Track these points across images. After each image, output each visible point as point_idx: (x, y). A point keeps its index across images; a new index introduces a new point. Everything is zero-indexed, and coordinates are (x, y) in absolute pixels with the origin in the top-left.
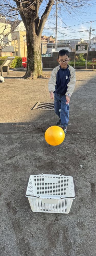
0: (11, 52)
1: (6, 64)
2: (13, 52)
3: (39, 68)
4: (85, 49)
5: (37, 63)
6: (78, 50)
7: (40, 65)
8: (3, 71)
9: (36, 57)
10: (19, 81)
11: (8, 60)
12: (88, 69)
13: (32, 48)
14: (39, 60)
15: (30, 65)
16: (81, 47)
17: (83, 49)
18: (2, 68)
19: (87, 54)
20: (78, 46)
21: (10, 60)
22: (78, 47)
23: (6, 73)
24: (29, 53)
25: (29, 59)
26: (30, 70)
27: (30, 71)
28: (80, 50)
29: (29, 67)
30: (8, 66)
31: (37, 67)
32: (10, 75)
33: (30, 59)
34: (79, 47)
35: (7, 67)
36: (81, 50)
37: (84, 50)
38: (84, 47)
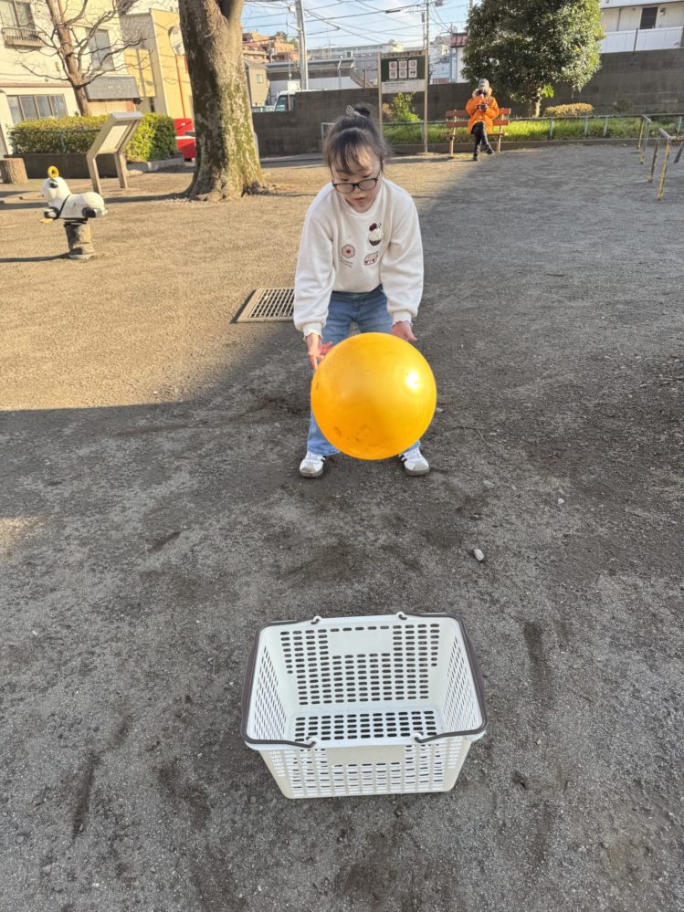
0: (127, 100)
1: (109, 145)
2: (137, 101)
3: (244, 153)
4: (415, 76)
5: (236, 136)
6: (391, 77)
7: (249, 141)
8: (101, 177)
9: (229, 107)
10: (168, 208)
11: (114, 128)
12: (432, 154)
13: (211, 69)
14: (242, 121)
15: (206, 144)
16: (400, 67)
17: (410, 76)
18: (94, 161)
19: (423, 93)
20: (390, 63)
21: (125, 127)
22: (390, 68)
23: (115, 181)
24: (197, 93)
25: (203, 116)
26: (209, 165)
27: (211, 168)
28: (398, 79)
29: (203, 149)
30: (118, 153)
31: (235, 148)
32: (132, 189)
33: (207, 119)
34: (392, 67)
35: (116, 158)
36: (400, 77)
37: (413, 79)
38: (413, 65)
